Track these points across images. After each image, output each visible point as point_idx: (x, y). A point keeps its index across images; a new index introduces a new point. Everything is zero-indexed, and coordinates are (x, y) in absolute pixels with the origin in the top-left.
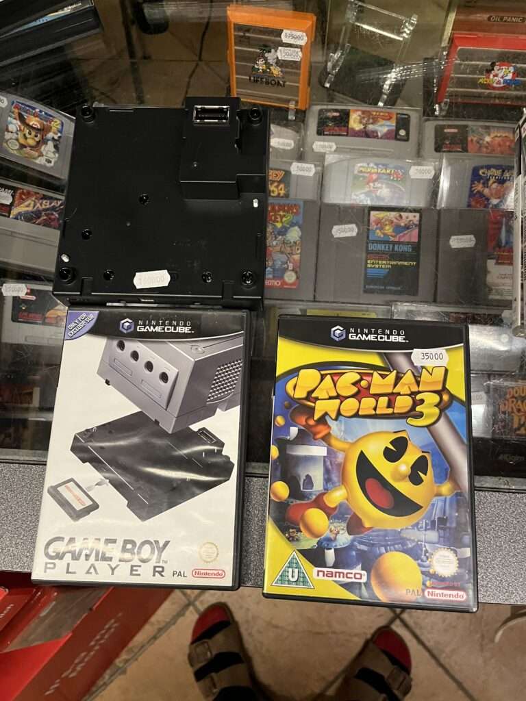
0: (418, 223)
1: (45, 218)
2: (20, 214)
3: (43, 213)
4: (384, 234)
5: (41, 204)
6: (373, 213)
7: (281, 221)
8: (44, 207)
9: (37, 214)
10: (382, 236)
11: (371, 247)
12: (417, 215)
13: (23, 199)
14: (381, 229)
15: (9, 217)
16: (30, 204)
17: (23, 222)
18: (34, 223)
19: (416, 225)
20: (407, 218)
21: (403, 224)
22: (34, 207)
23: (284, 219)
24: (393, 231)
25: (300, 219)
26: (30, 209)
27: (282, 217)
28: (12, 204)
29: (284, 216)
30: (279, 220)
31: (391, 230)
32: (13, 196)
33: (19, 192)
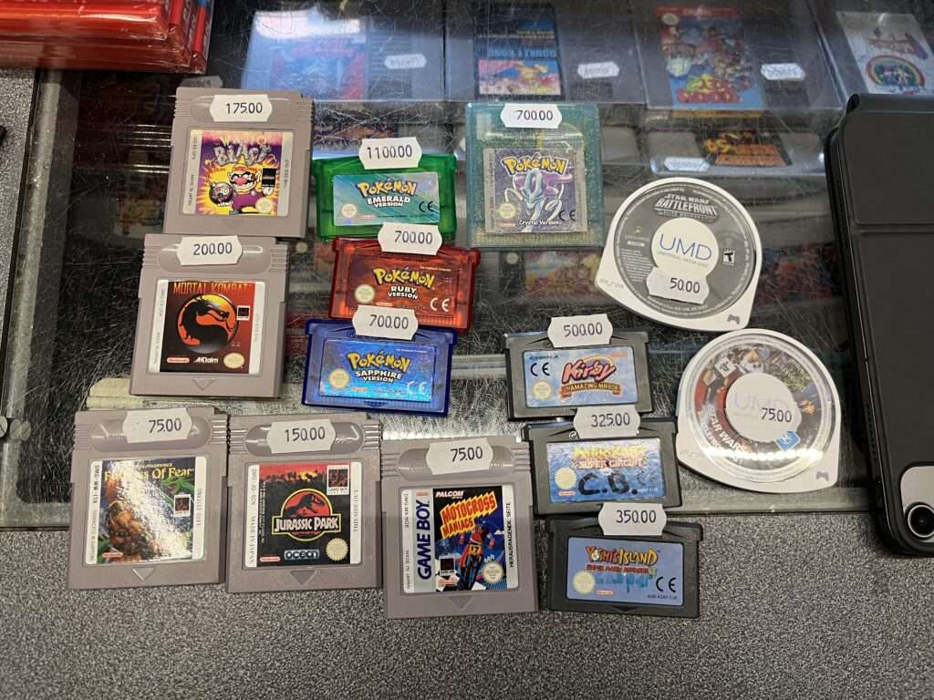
0: (481, 82)
4: (533, 67)
6: (557, 92)
7: (704, 81)
10: (536, 66)
11: (553, 53)
12: (482, 91)
14: (539, 74)
19: (483, 79)
20: (499, 88)
21: (506, 80)
23: (700, 84)
24: (520, 72)
25: (674, 86)
27: (704, 85)
29: (701, 88)
30: (708, 84)
31: (524, 72)
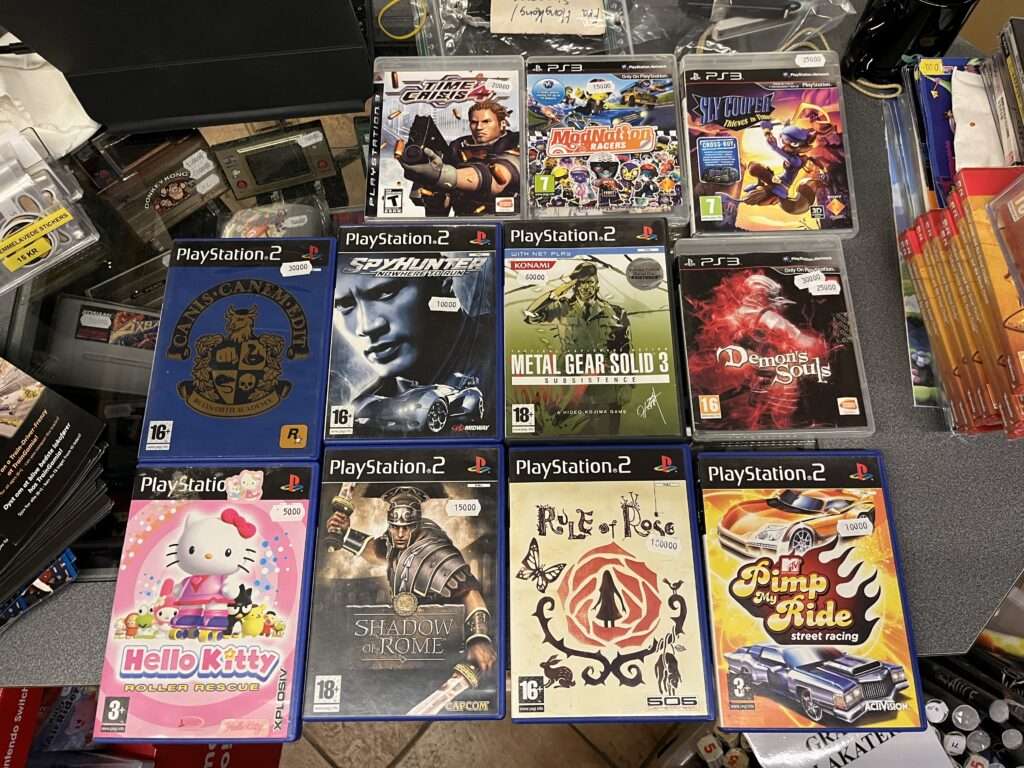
1: (148, 340)
2: (119, 338)
3: (145, 335)
5: (143, 326)
8: (145, 328)
9: (140, 336)
13: (122, 322)
15: (107, 342)
16: (130, 327)
17: (124, 347)
18: (136, 347)
22: (135, 329)
26: (131, 332)
28: (111, 329)
32: (112, 320)
33: (118, 314)
